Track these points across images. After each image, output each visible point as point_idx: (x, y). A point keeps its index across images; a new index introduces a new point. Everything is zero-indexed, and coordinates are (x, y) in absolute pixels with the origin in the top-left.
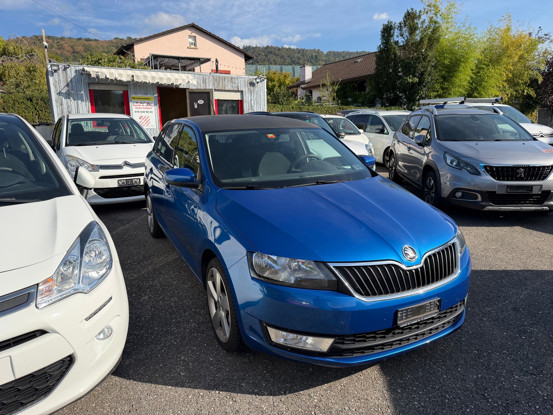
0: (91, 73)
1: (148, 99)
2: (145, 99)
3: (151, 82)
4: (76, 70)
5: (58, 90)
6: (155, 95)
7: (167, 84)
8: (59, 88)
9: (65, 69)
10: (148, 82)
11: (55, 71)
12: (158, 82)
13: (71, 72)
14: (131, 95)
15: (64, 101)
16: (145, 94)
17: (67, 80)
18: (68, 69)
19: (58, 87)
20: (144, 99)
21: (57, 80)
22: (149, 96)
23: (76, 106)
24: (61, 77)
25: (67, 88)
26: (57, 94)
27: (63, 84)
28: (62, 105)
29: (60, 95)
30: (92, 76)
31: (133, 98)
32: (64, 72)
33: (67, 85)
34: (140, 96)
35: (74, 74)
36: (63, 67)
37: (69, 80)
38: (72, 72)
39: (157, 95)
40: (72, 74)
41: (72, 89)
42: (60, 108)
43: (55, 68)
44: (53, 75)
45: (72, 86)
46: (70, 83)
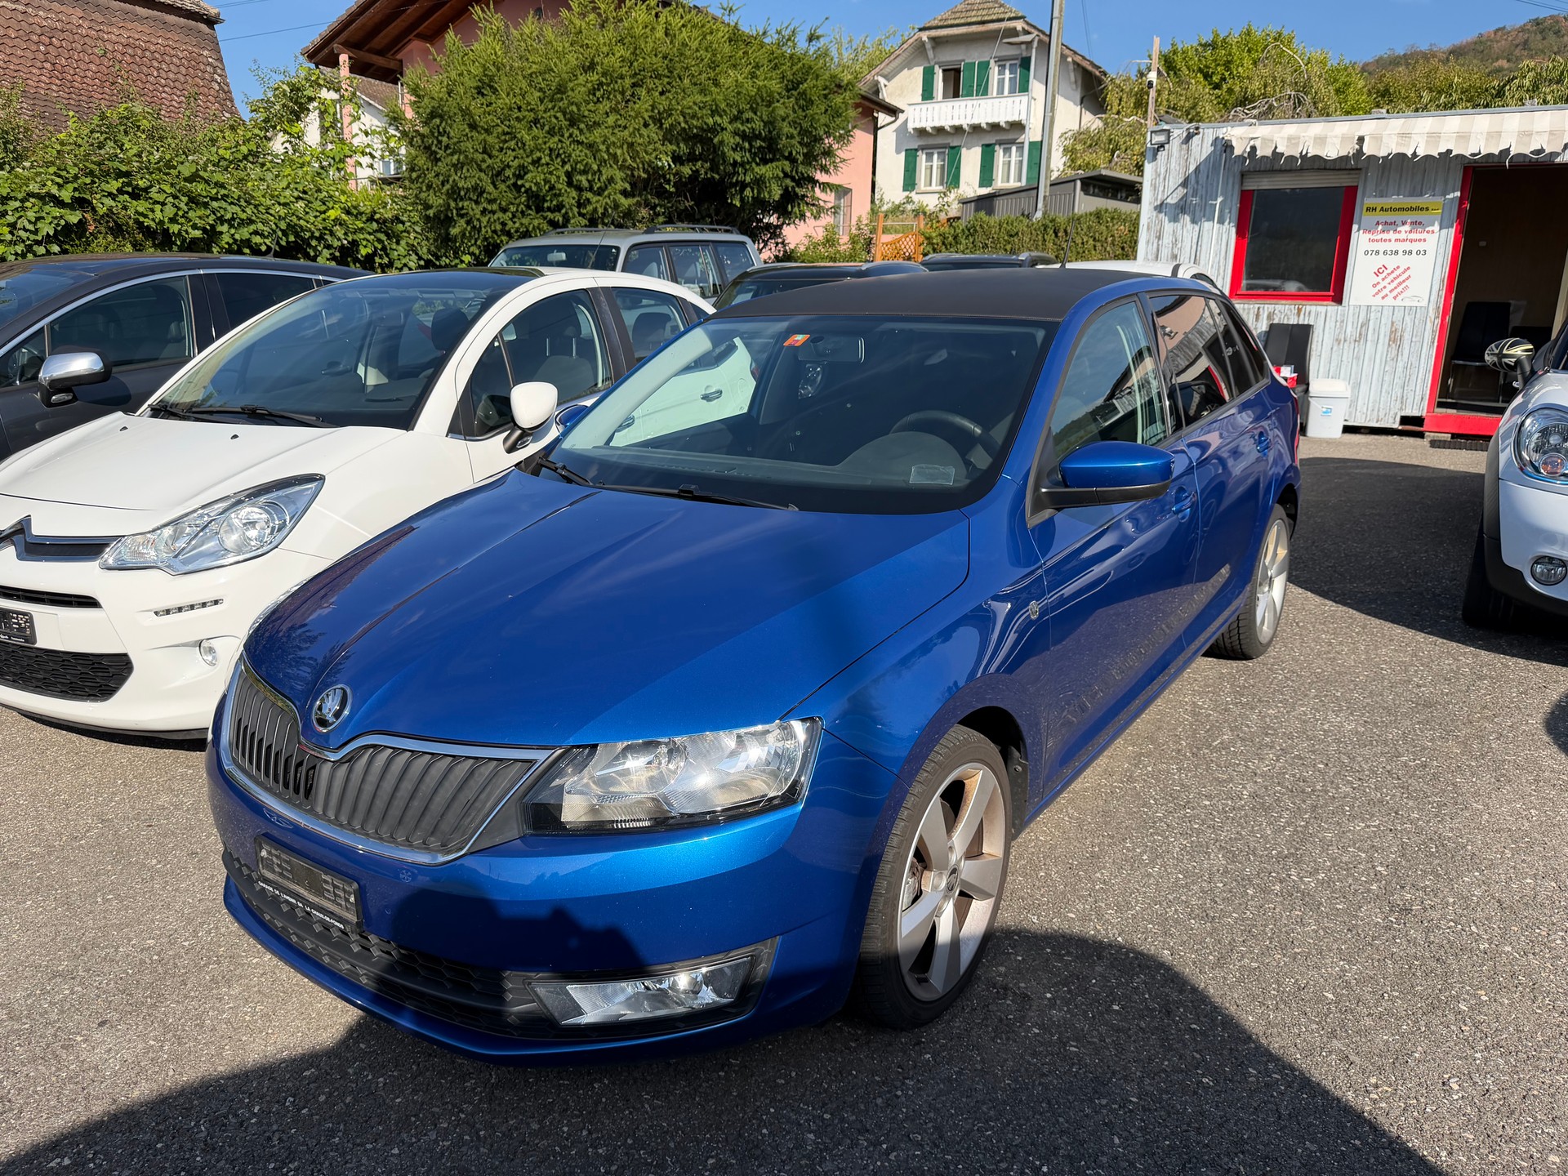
0: (1234, 144)
1: (1422, 209)
2: (1412, 209)
3: (1421, 153)
4: (1217, 138)
5: (1159, 197)
6: (1451, 196)
7: (1484, 153)
8: (1163, 191)
9: (1189, 137)
10: (1409, 153)
11: (1162, 146)
12: (1449, 151)
13: (1202, 147)
14: (1365, 200)
15: (1168, 227)
16: (1412, 195)
17: (1187, 167)
18: (1196, 138)
19: (1161, 189)
20: (1407, 209)
21: (1163, 171)
22: (1426, 200)
23: (1195, 241)
24: (1173, 160)
25: (1181, 191)
26: (1156, 208)
27: (1176, 179)
28: (1159, 239)
29: (1160, 212)
30: (1238, 152)
31: (1368, 209)
32: (1184, 146)
33: (1185, 184)
34: (1395, 200)
35: (1208, 149)
36: (1185, 134)
37: (1192, 168)
38: (1204, 146)
39: (1458, 194)
40: (1204, 151)
41: (1195, 194)
42: (1155, 245)
43: (1161, 138)
44: (1154, 158)
45: (1197, 182)
46: (1193, 175)
